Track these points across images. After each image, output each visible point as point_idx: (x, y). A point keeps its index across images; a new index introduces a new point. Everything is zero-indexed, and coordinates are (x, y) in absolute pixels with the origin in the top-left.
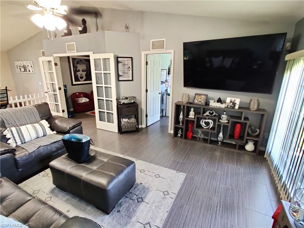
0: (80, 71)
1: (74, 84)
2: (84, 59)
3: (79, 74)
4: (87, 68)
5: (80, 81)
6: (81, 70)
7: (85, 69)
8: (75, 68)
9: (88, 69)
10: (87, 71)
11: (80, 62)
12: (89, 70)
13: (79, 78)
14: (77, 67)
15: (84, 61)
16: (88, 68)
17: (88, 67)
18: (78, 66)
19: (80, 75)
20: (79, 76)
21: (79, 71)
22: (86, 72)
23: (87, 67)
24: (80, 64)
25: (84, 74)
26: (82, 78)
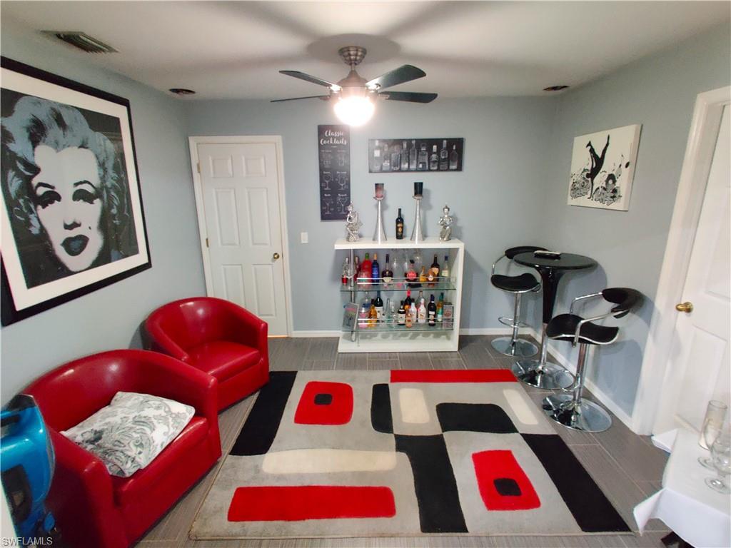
0: (58, 198)
1: (20, 305)
2: (83, 112)
3: (52, 220)
4: (103, 179)
5: (70, 273)
6: (66, 191)
7: (96, 181)
8: (19, 174)
9: (109, 184)
10: (109, 197)
11: (55, 126)
12: (117, 193)
13: (61, 253)
14: (36, 170)
15: (83, 128)
16: (111, 172)
17: (110, 165)
18: (43, 155)
19: (67, 227)
20: (57, 236)
21: (52, 197)
22: (98, 202)
23: (102, 165)
24: (57, 146)
25: (89, 215)
26: (77, 245)
